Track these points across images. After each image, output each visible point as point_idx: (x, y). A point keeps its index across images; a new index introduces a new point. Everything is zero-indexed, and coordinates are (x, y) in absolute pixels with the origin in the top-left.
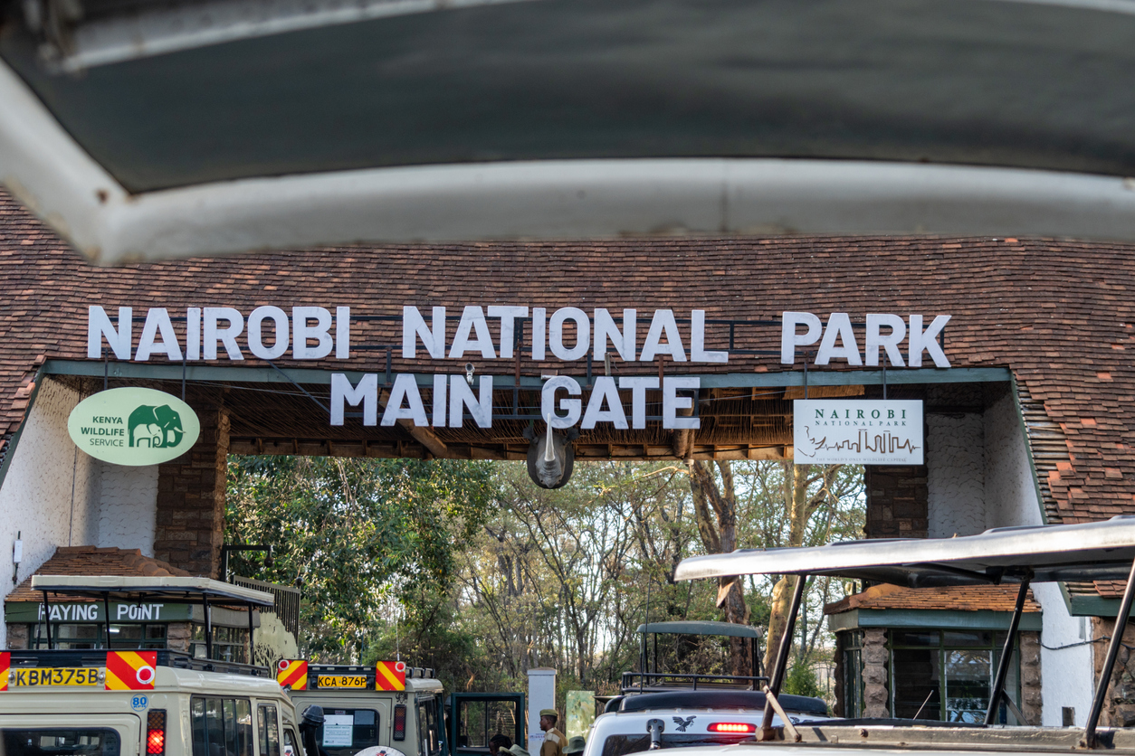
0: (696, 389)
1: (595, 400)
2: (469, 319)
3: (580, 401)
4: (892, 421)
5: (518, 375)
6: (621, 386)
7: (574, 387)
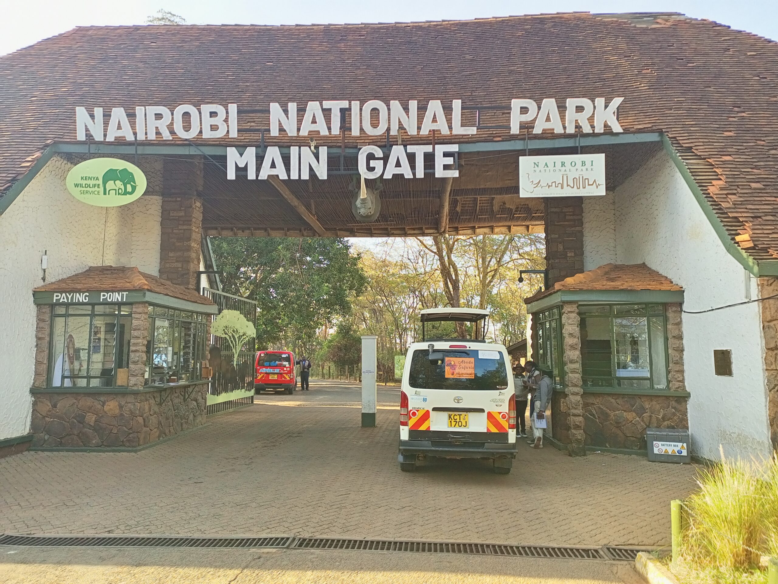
0: (456, 152)
1: (392, 161)
2: (312, 110)
3: (382, 161)
4: (584, 168)
5: (343, 147)
6: (408, 151)
7: (379, 153)
